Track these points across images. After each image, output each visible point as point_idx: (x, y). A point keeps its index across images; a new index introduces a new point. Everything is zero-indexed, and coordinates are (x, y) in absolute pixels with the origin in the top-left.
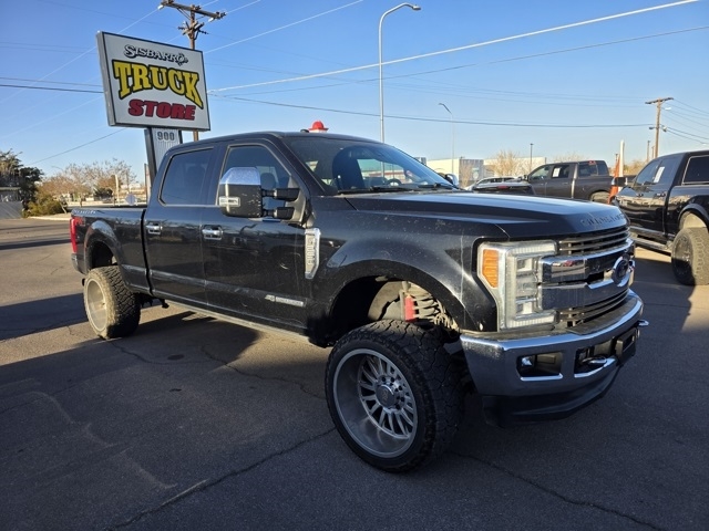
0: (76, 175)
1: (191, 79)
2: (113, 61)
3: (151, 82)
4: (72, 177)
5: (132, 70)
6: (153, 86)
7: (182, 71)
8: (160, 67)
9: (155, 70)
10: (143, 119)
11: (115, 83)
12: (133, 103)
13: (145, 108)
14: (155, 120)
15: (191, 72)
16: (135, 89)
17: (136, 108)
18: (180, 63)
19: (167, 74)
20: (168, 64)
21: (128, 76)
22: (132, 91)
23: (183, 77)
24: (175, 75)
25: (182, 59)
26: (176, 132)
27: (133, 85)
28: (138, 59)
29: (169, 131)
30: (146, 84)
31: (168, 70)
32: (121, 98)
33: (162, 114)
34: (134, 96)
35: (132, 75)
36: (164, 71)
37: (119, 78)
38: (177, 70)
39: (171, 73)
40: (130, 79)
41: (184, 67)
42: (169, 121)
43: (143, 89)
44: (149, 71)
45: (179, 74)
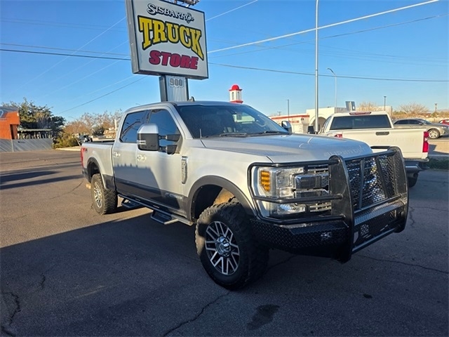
0: (88, 121)
1: (196, 35)
2: (139, 16)
3: (167, 37)
4: (85, 122)
5: (153, 25)
6: (168, 39)
7: (190, 28)
8: (173, 24)
9: (170, 26)
10: (159, 68)
11: (140, 35)
12: (152, 53)
13: (161, 58)
14: (169, 69)
15: (196, 29)
16: (154, 41)
17: (155, 57)
18: (188, 21)
19: (179, 29)
20: (180, 22)
21: (149, 31)
22: (152, 43)
23: (190, 33)
24: (185, 31)
25: (190, 18)
26: (183, 79)
27: (153, 38)
28: (158, 16)
29: (178, 78)
30: (163, 38)
31: (180, 26)
32: (144, 49)
33: (174, 64)
34: (154, 48)
35: (153, 30)
36: (176, 27)
37: (143, 31)
38: (186, 27)
39: (182, 29)
40: (151, 32)
41: (191, 24)
42: (178, 70)
43: (161, 42)
44: (166, 26)
45: (187, 30)
